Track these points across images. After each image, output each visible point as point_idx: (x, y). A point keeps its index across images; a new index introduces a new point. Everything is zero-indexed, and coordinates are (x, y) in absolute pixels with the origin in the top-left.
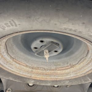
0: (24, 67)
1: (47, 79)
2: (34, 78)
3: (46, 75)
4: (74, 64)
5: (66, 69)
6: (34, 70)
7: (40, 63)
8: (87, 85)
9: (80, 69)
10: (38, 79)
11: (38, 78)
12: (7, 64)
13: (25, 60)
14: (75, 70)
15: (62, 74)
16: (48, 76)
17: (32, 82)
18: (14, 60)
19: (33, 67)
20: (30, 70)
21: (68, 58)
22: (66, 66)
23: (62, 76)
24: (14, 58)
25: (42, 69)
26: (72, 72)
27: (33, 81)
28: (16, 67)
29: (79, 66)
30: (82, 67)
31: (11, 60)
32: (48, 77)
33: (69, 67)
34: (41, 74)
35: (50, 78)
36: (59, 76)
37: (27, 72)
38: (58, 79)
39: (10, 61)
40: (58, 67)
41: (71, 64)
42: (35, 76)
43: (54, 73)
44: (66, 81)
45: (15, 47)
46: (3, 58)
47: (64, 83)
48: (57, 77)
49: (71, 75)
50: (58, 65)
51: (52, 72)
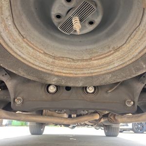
0: (41, 55)
1: (77, 76)
2: (57, 74)
3: (76, 68)
4: (119, 46)
5: (106, 56)
6: (57, 62)
7: (66, 52)
8: (139, 88)
9: (130, 51)
10: (64, 75)
11: (64, 73)
12: (15, 44)
13: (43, 45)
14: (122, 55)
15: (100, 66)
16: (79, 70)
17: (54, 80)
18: (25, 40)
19: (55, 57)
20: (51, 60)
21: (110, 39)
22: (106, 52)
23: (101, 68)
24: (25, 36)
25: (69, 60)
26: (116, 59)
27: (56, 79)
28: (28, 53)
29: (128, 46)
30: (133, 47)
31: (20, 39)
32: (78, 72)
33: (112, 52)
34: (68, 68)
35: (82, 72)
36: (96, 69)
37: (46, 63)
38: (94, 74)
39: (19, 41)
40: (93, 55)
41: (115, 46)
42: (59, 70)
43: (89, 65)
44: (107, 76)
45: (24, 18)
46: (7, 31)
47: (104, 79)
48: (92, 71)
49: (114, 64)
50: (95, 53)
51: (85, 63)
